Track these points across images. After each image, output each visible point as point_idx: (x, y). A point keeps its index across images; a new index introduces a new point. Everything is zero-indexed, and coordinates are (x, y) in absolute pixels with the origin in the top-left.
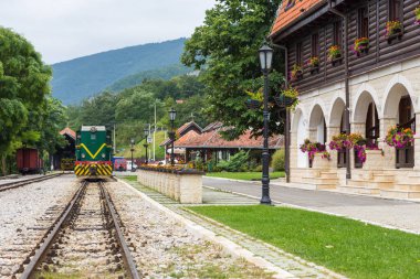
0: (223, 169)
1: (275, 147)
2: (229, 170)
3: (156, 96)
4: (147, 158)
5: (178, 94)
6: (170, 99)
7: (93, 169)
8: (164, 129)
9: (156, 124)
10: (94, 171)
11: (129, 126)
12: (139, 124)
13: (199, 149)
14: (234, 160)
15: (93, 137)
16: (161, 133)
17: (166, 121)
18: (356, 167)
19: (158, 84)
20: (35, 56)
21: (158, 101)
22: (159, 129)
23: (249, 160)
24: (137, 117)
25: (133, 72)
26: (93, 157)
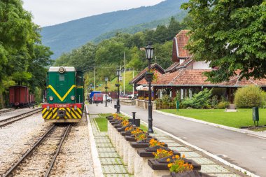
0: (188, 106)
1: (235, 85)
2: (194, 107)
3: (125, 45)
4: (119, 92)
5: (141, 44)
6: (136, 48)
7: (61, 112)
8: (132, 69)
9: (126, 66)
11: (105, 67)
12: (113, 66)
13: (164, 87)
14: (198, 98)
15: (62, 79)
16: (129, 72)
17: (133, 64)
19: (126, 37)
21: (126, 49)
22: (128, 70)
23: (211, 97)
24: (111, 61)
25: (108, 30)
26: (62, 100)
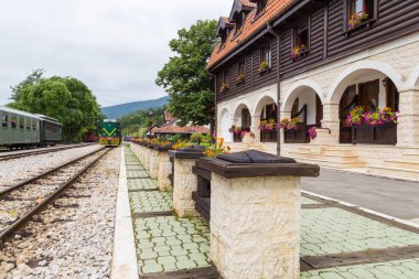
10: (109, 142)
15: (110, 125)
18: (286, 142)
20: (89, 92)
26: (110, 135)
